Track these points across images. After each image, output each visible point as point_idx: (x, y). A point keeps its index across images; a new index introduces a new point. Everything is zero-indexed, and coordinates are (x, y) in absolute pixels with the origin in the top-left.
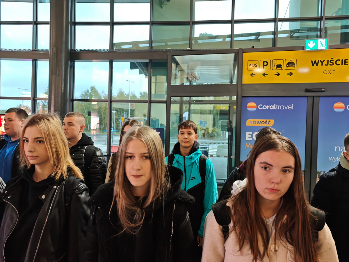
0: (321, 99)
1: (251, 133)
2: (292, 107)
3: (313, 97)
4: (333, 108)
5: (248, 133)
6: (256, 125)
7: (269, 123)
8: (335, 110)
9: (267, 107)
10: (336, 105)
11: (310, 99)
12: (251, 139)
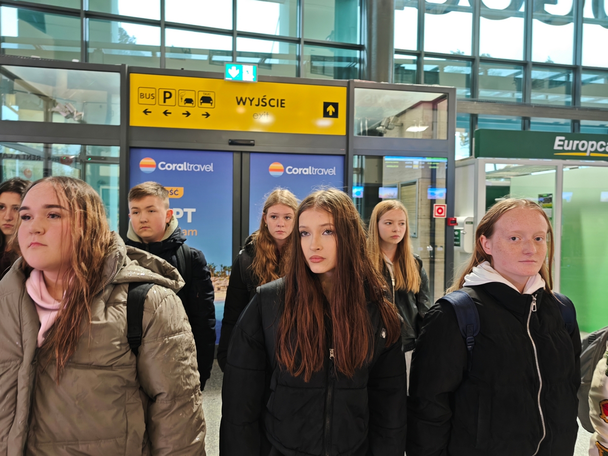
0: (252, 155)
2: (211, 168)
3: (241, 152)
4: (268, 170)
7: (176, 193)
8: (272, 173)
9: (173, 167)
10: (273, 166)
11: (237, 156)
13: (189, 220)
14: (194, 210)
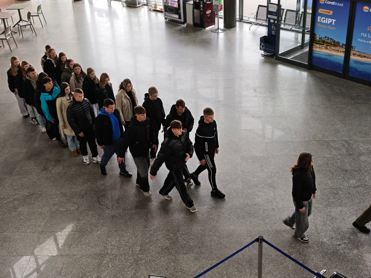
0: (357, 3)
1: (320, 17)
2: (342, 5)
4: (363, 9)
5: (319, 17)
6: (323, 13)
7: (330, 13)
9: (330, 3)
10: (365, 7)
11: (352, 2)
12: (320, 21)
13: (333, 24)
14: (335, 20)
